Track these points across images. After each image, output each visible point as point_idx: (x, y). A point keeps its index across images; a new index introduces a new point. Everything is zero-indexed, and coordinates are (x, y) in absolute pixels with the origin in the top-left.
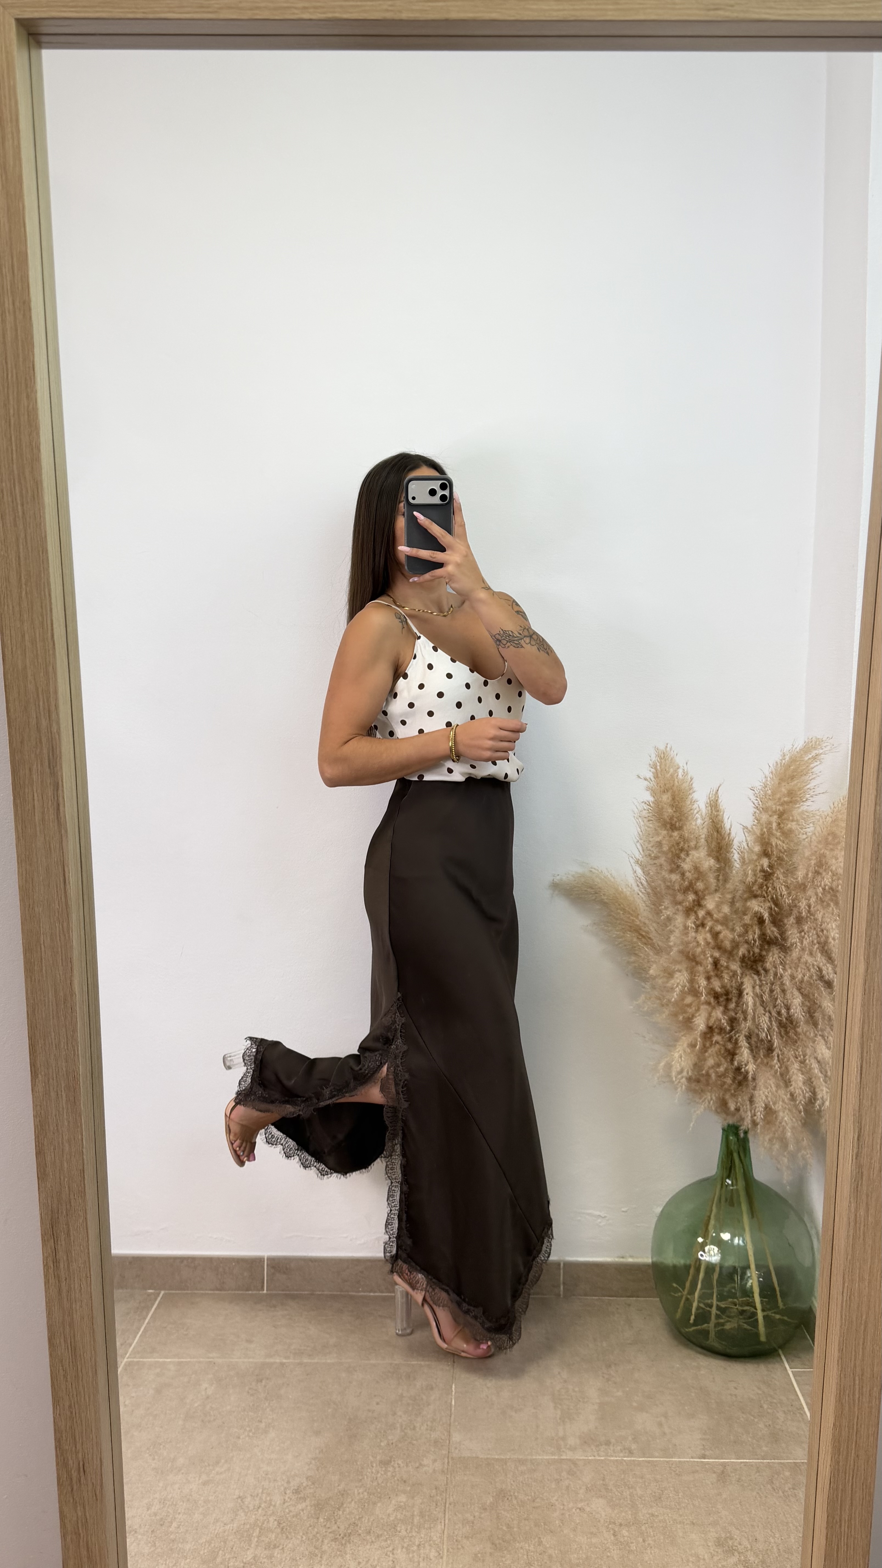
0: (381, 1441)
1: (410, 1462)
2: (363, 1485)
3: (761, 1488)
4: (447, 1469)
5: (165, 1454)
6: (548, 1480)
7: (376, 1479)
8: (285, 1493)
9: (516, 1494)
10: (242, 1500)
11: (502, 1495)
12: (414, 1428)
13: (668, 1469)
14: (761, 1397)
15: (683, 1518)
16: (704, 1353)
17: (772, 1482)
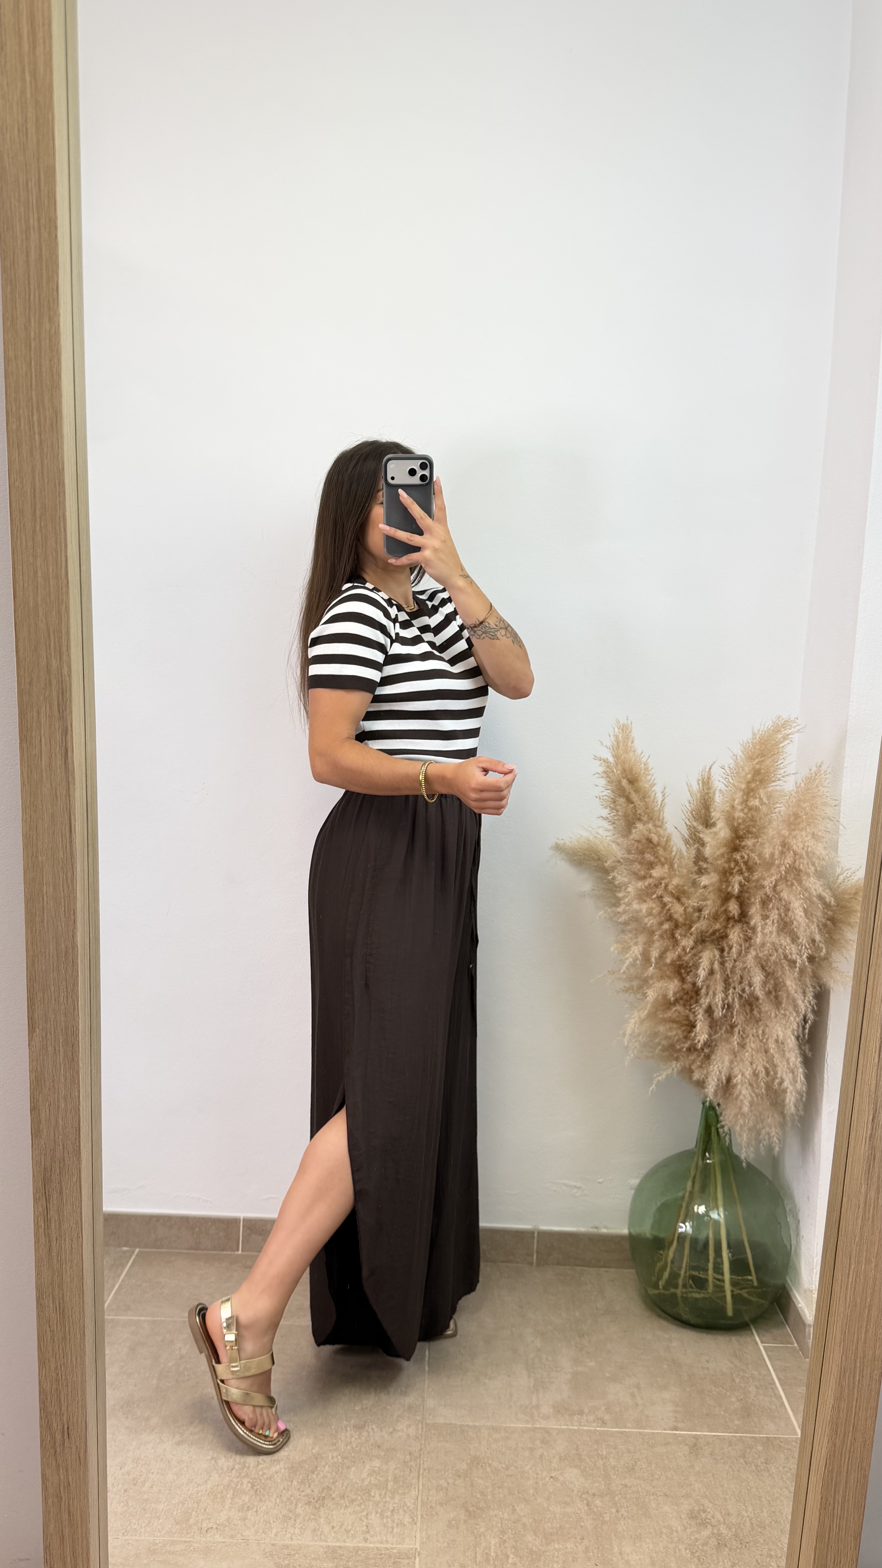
0: (355, 1405)
1: (384, 1427)
2: (336, 1448)
3: (733, 1462)
4: (421, 1435)
6: (522, 1448)
7: (351, 1443)
9: (490, 1462)
11: (476, 1462)
12: (388, 1393)
13: (641, 1440)
14: (733, 1371)
15: (656, 1489)
16: (677, 1325)
17: (745, 1456)
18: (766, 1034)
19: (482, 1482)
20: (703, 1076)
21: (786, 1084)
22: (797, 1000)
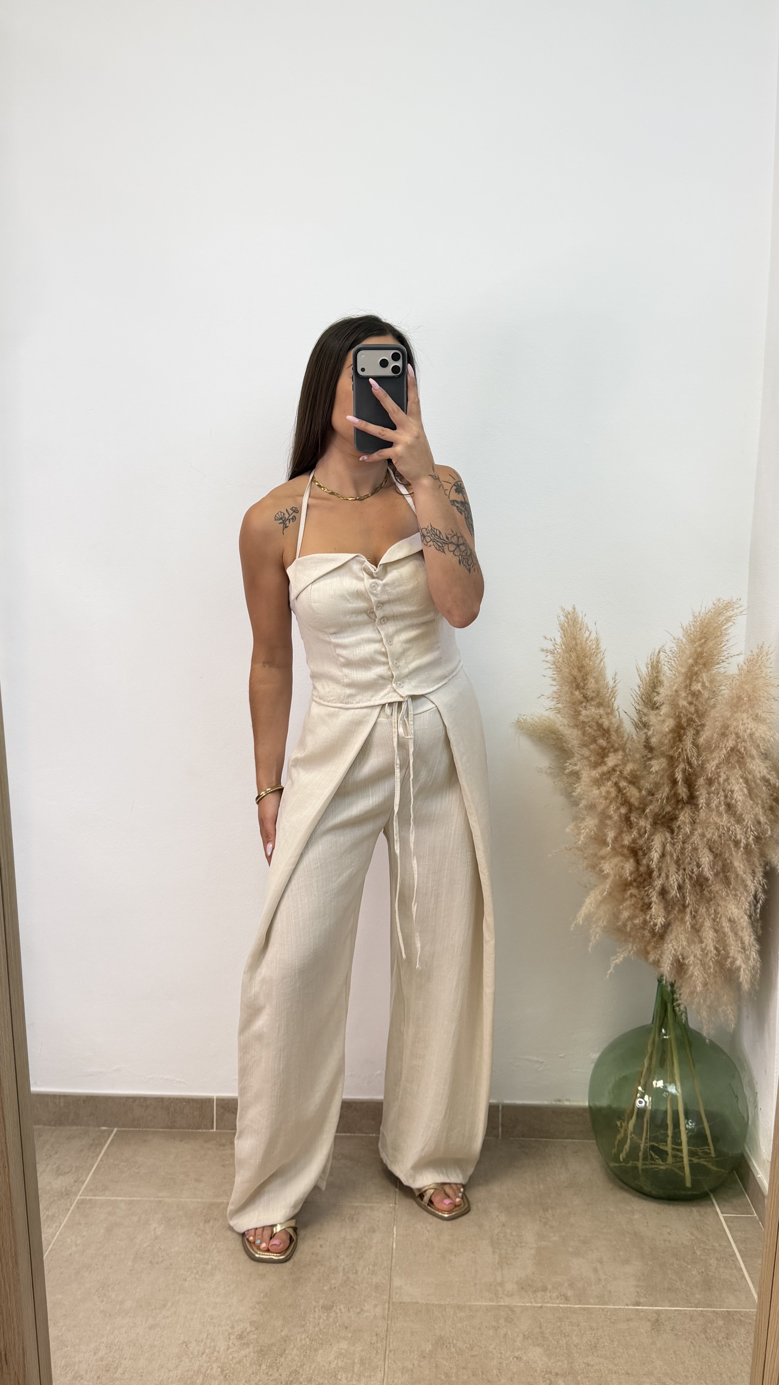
0: (324, 1286)
1: (351, 1307)
2: (305, 1330)
3: (694, 1338)
4: (388, 1315)
5: (114, 1296)
6: (486, 1327)
7: (319, 1324)
8: (229, 1339)
9: (455, 1341)
10: (186, 1346)
11: (440, 1342)
12: (356, 1273)
13: (603, 1316)
14: (694, 1243)
15: (618, 1367)
16: (638, 1197)
17: (706, 1332)
18: (718, 913)
19: (446, 1364)
20: (658, 956)
21: (738, 963)
22: (747, 880)
